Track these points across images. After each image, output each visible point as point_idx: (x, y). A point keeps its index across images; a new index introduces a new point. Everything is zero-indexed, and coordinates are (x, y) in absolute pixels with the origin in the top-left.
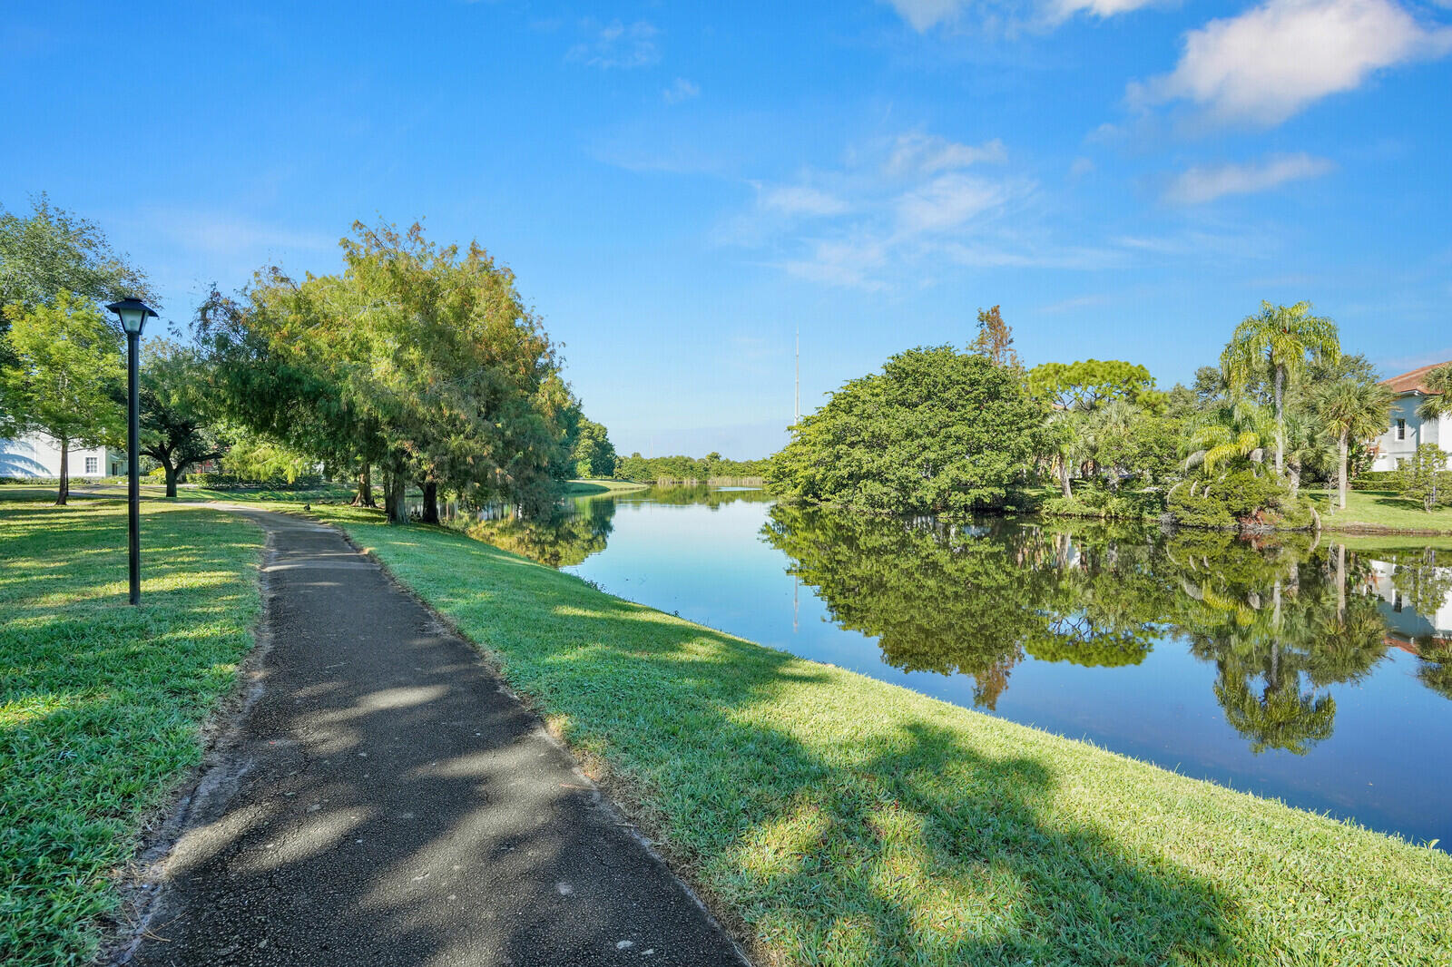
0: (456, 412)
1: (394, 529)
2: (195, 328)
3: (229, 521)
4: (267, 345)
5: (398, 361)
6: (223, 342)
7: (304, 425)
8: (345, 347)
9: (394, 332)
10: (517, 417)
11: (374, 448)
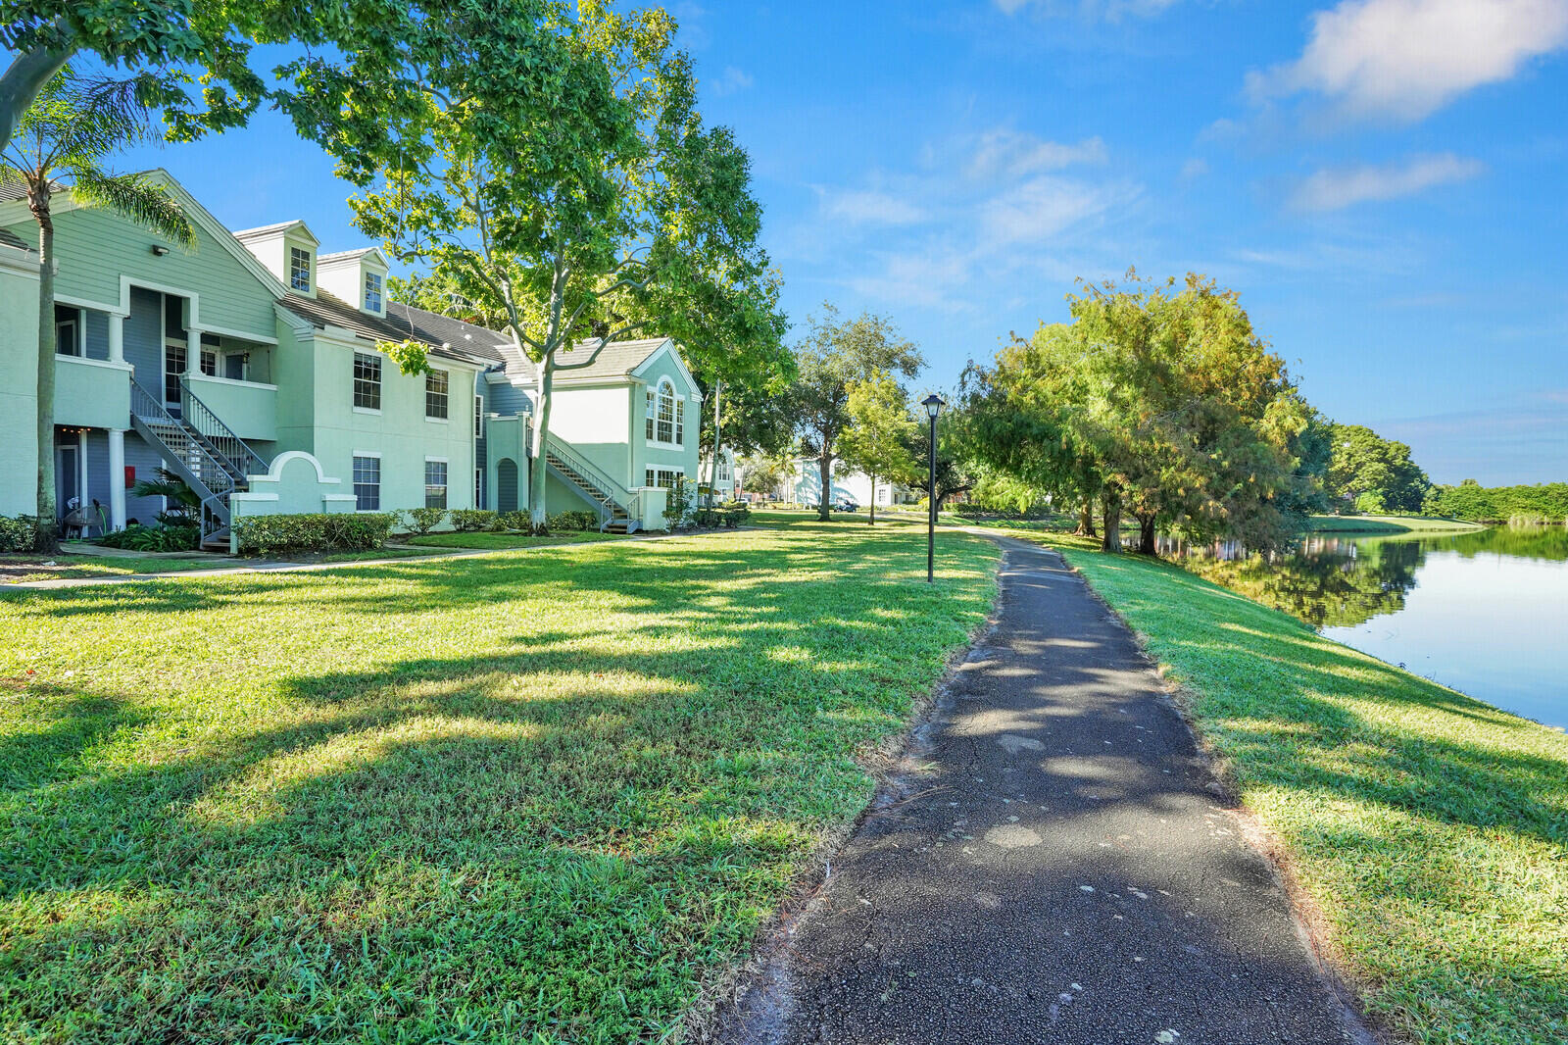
0: (1167, 445)
1: (1106, 557)
2: (957, 389)
3: (976, 541)
4: (1005, 397)
5: (1112, 399)
6: (975, 398)
7: (1033, 462)
8: (1066, 392)
9: (1111, 373)
10: (1237, 446)
11: (1090, 483)
